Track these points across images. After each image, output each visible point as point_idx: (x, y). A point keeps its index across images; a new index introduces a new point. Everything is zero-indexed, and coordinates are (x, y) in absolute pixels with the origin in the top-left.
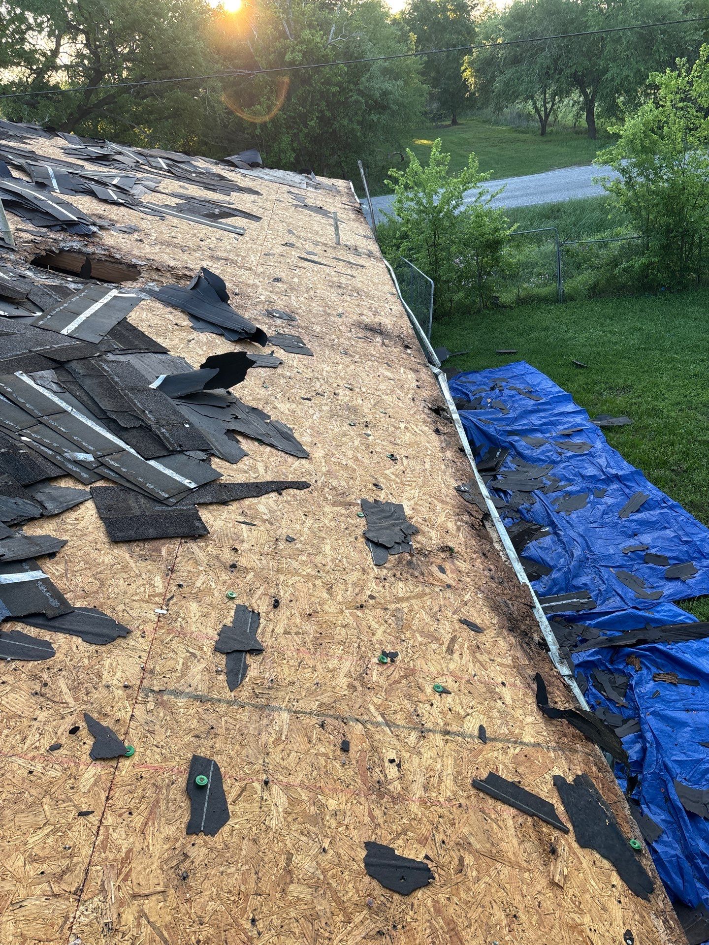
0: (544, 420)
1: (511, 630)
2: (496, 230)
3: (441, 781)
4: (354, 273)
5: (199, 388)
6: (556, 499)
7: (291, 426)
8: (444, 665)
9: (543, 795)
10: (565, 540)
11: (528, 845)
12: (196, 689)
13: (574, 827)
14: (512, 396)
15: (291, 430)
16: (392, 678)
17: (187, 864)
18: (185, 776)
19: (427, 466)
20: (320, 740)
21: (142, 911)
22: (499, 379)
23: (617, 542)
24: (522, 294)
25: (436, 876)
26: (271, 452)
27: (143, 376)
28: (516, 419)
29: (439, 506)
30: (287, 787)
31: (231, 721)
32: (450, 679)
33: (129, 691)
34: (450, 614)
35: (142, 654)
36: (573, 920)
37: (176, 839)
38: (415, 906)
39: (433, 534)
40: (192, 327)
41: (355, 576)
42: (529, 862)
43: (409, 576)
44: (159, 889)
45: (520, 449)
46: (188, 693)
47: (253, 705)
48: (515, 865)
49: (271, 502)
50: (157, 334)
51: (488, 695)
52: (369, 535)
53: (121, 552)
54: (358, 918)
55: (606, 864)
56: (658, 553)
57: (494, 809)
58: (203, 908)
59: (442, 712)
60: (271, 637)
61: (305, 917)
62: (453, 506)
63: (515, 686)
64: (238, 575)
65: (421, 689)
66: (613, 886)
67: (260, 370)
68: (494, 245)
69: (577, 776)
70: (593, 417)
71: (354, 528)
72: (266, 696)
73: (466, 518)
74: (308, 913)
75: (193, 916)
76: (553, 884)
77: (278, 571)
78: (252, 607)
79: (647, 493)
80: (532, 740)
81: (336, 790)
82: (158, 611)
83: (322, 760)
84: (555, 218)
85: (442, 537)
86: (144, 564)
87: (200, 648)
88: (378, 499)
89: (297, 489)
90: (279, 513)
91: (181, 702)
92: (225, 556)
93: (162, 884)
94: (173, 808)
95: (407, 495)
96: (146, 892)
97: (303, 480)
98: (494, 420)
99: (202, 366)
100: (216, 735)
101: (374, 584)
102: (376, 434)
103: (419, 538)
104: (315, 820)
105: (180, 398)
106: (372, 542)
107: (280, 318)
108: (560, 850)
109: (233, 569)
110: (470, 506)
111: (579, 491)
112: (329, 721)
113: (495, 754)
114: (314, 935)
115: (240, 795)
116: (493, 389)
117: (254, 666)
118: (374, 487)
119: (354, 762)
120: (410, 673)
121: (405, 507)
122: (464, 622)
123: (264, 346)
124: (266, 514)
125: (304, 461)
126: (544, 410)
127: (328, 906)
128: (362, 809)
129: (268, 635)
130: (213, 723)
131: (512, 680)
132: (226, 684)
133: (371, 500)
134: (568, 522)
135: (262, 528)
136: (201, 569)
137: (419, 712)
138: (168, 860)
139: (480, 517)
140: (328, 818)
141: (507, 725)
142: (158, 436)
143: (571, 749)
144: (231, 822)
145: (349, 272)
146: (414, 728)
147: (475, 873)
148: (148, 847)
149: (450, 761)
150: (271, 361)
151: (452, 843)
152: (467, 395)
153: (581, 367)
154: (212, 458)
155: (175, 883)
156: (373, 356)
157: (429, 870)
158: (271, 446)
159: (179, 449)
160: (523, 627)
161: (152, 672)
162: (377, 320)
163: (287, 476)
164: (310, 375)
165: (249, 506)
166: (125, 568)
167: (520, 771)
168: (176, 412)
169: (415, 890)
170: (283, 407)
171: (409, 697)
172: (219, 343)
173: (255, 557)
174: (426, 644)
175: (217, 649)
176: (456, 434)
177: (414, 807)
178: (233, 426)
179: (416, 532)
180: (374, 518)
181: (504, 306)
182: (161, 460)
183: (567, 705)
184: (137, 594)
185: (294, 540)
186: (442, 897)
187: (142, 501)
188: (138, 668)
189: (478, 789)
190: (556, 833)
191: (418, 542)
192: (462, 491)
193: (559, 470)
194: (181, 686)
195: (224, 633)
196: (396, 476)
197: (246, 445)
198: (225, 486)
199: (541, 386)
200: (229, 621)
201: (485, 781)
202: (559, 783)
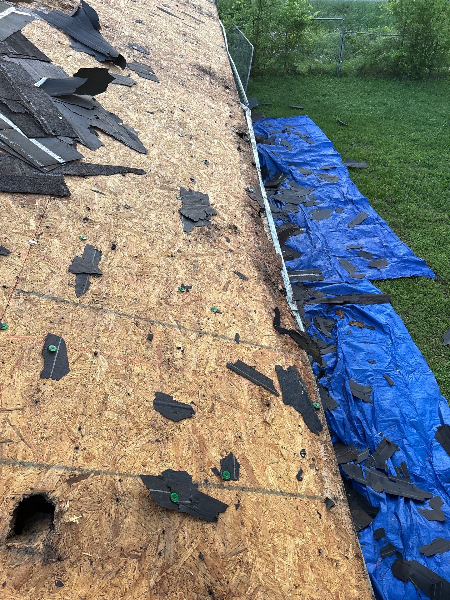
0: (313, 158)
1: (265, 281)
2: (303, 14)
3: (207, 361)
4: (196, 26)
5: (72, 91)
6: (312, 211)
7: (137, 130)
8: (220, 297)
9: (268, 375)
10: (313, 237)
11: (254, 401)
12: (53, 294)
13: (283, 393)
14: (295, 139)
15: (137, 133)
16: (186, 301)
17: (39, 395)
18: (42, 345)
19: (229, 172)
20: (134, 332)
21: (7, 419)
22: (288, 126)
23: (344, 242)
24: (313, 66)
25: (197, 413)
26: (120, 146)
27: (30, 76)
28: (295, 155)
29: (233, 199)
30: (109, 358)
31: (76, 315)
32: (222, 305)
33: (7, 290)
34: (228, 268)
35: (17, 267)
36: (273, 442)
37: (33, 380)
38: (181, 428)
39: (226, 217)
40: (70, 46)
41: (170, 236)
42: (253, 410)
43: (206, 241)
44: (19, 407)
45: (295, 176)
46: (48, 296)
47: (92, 307)
48: (245, 411)
49: (117, 180)
50: (43, 47)
51: (245, 317)
52: (183, 212)
53: (6, 199)
54: (145, 432)
55: (298, 414)
56: (367, 251)
57: (237, 380)
58: (48, 420)
59: (214, 323)
60: (108, 267)
61: (113, 429)
62: (242, 201)
63: (262, 313)
64: (89, 225)
65: (203, 309)
66: (300, 426)
67: (119, 86)
68: (299, 26)
69: (290, 366)
70: (345, 160)
71: (173, 206)
72: (101, 303)
73: (249, 209)
74: (115, 427)
75: (41, 424)
76: (265, 422)
77: (117, 226)
78: (97, 247)
79: (368, 213)
80: (267, 345)
81: (141, 362)
82: (31, 241)
83: (134, 344)
84: (345, 12)
85: (231, 219)
86: (22, 209)
87: (59, 269)
88: (192, 189)
89: (136, 174)
90: (122, 189)
91: (43, 300)
92: (81, 212)
93: (21, 404)
94: (33, 362)
95: (212, 189)
96: (10, 408)
97: (141, 168)
98: (282, 153)
99: (75, 75)
100: (65, 323)
101: (182, 243)
102: (197, 144)
103: (216, 218)
104: (124, 377)
105: (57, 97)
106: (184, 216)
107: (137, 50)
108: (272, 405)
109: (86, 221)
110: (253, 202)
111: (327, 208)
112: (141, 321)
113: (243, 350)
114: (117, 439)
115: (77, 359)
116: (284, 132)
117: (95, 284)
118: (190, 181)
119: (155, 347)
120: (198, 299)
121: (210, 197)
122: (236, 273)
123: (123, 69)
124: (112, 188)
125: (143, 156)
126: (315, 151)
127: (127, 424)
128: (156, 375)
129: (106, 266)
130: (64, 315)
131: (261, 310)
132: (74, 293)
133: (187, 189)
134: (316, 226)
135: (108, 197)
136: (63, 218)
137: (200, 322)
138: (27, 391)
139: (258, 210)
140: (133, 377)
141: (253, 335)
142: (39, 122)
143: (289, 352)
144: (70, 374)
145: (193, 25)
146: (195, 331)
147: (220, 413)
148: (14, 383)
149: (215, 352)
150: (128, 81)
151: (209, 396)
152: (266, 134)
153: (342, 124)
154: (78, 144)
155: (31, 404)
156: (202, 89)
157: (192, 409)
158: (121, 141)
159: (53, 134)
160: (273, 280)
161: (24, 280)
162: (208, 64)
163: (130, 164)
164: (155, 96)
165: (101, 182)
166: (9, 210)
167: (256, 361)
168: (53, 107)
169: (182, 419)
170: (134, 116)
171: (195, 313)
172: (90, 61)
173: (102, 216)
174: (210, 284)
175: (70, 271)
176: (251, 153)
177: (189, 376)
178: (95, 123)
179: (215, 214)
180: (187, 201)
181: (299, 74)
182: (39, 139)
183: (291, 327)
184: (16, 229)
185: (130, 207)
186: (198, 425)
187: (24, 166)
188: (14, 276)
189: (229, 368)
190: (272, 396)
191: (215, 221)
192: (250, 192)
193: (317, 192)
194: (44, 290)
195: (76, 261)
196: (207, 175)
197: (103, 138)
198: (86, 164)
199: (315, 135)
200: (80, 254)
201: (235, 364)
202: (278, 369)
